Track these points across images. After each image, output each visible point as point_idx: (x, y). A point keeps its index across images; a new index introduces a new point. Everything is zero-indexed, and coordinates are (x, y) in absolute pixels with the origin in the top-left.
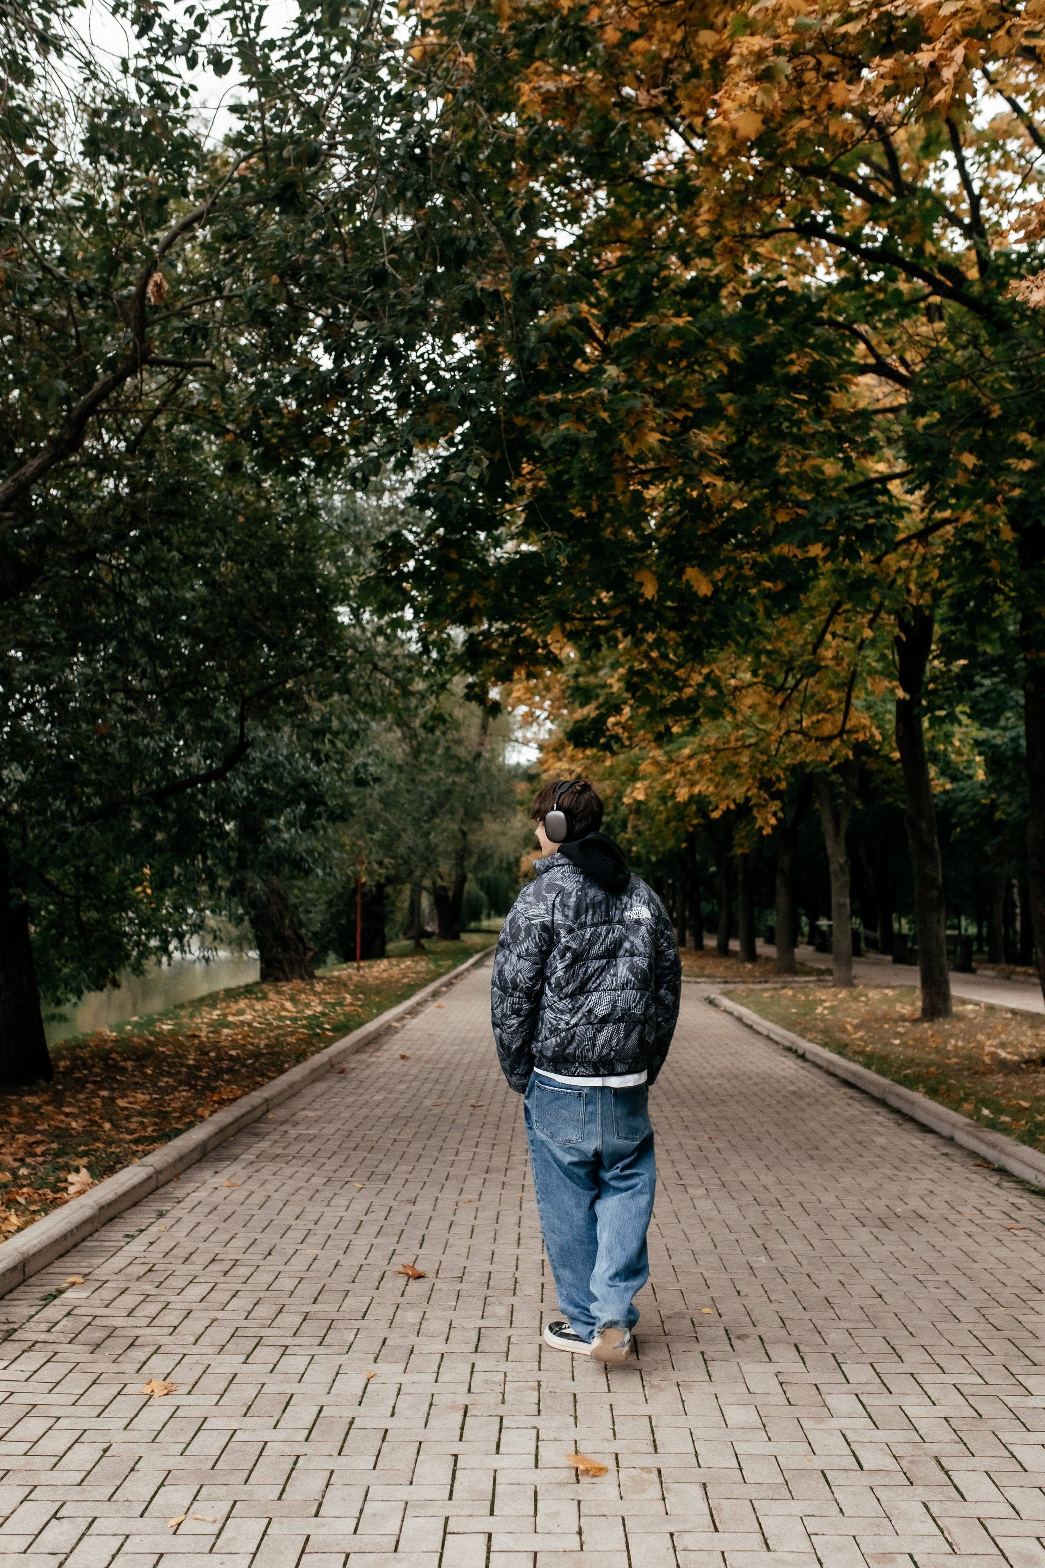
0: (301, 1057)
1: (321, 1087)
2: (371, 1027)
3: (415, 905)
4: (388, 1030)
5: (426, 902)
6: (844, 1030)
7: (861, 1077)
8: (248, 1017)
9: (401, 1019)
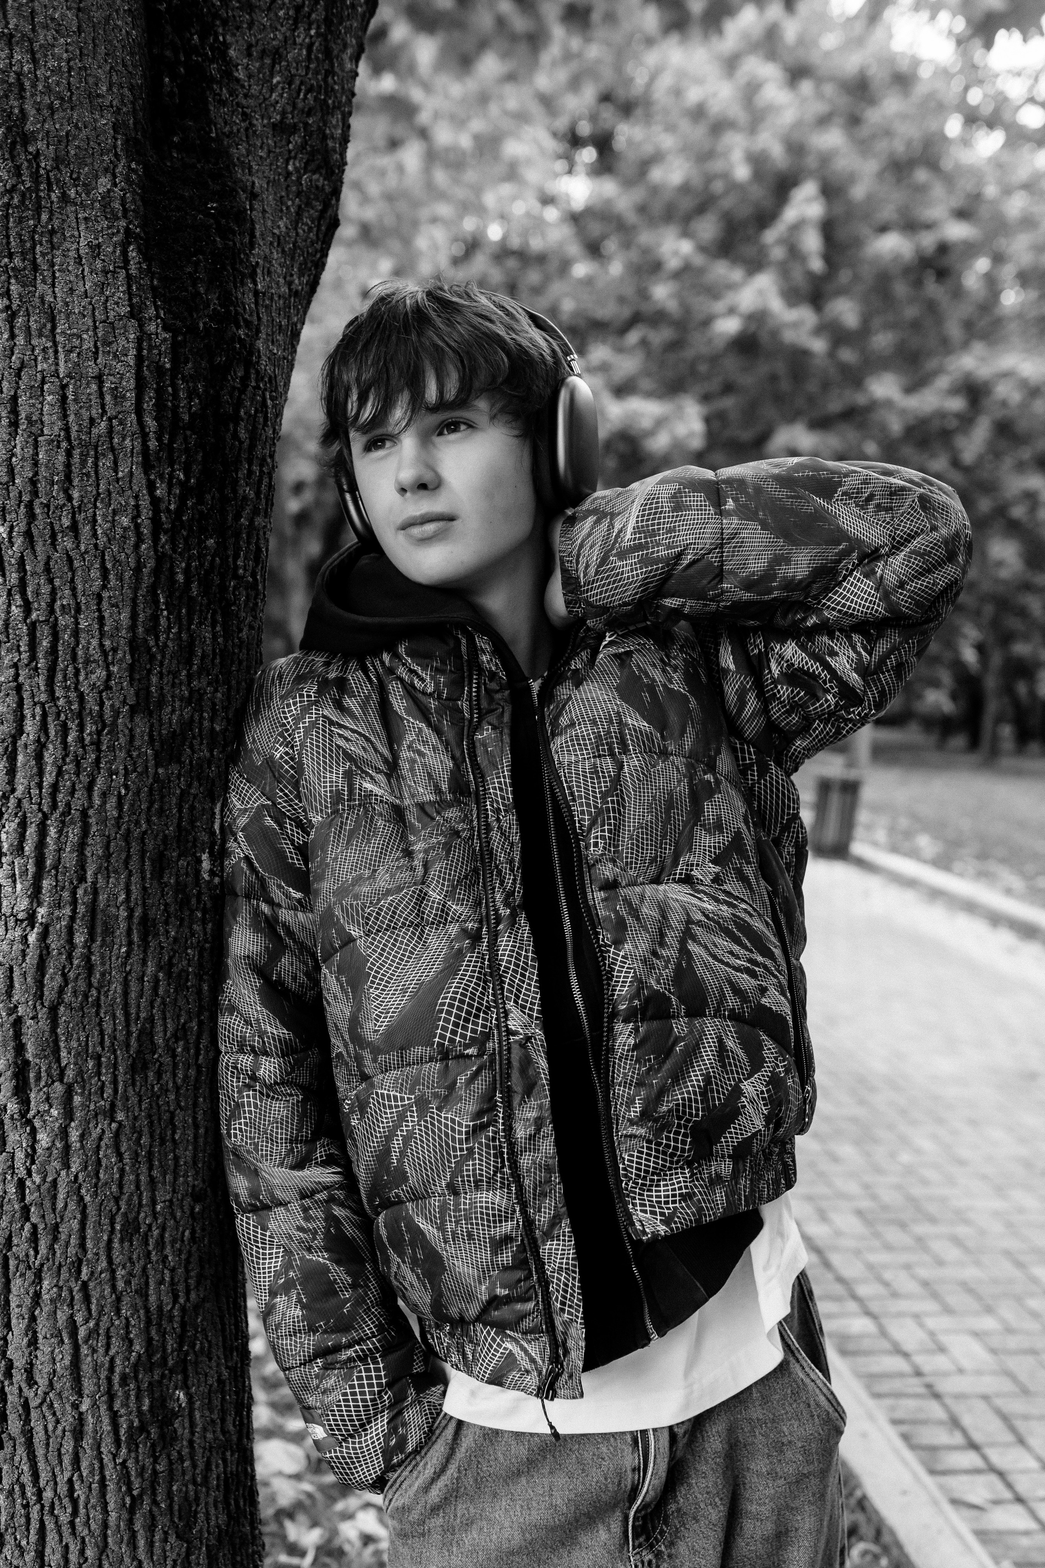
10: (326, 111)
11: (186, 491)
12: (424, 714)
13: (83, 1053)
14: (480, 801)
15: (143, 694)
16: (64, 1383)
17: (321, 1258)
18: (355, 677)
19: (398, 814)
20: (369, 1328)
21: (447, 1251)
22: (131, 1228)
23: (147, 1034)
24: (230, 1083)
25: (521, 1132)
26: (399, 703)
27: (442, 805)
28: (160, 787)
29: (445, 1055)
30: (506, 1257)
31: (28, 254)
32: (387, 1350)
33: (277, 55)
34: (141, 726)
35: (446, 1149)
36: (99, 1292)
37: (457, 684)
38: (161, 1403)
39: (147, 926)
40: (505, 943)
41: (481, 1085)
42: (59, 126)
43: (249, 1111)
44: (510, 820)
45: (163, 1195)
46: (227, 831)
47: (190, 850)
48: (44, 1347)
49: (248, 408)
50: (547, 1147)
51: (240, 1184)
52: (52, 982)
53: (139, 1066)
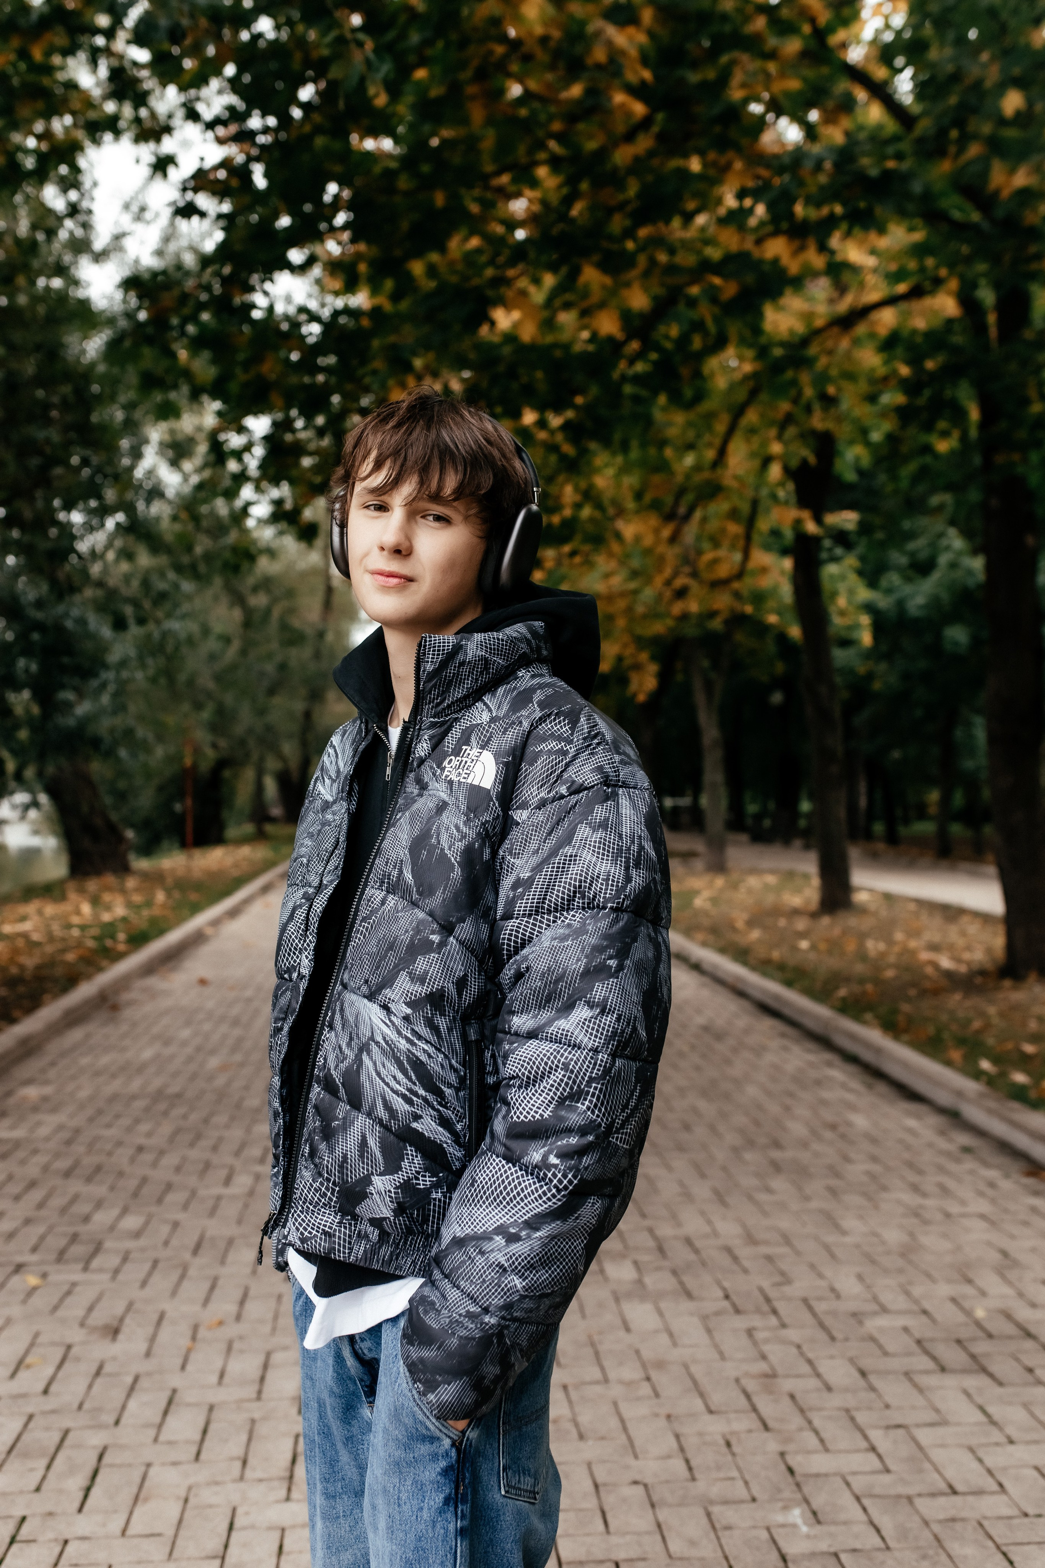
0: (71, 981)
1: (76, 1035)
2: (173, 937)
3: (259, 788)
4: (198, 939)
5: (271, 786)
6: (734, 929)
7: (787, 1003)
8: (27, 926)
9: (216, 923)
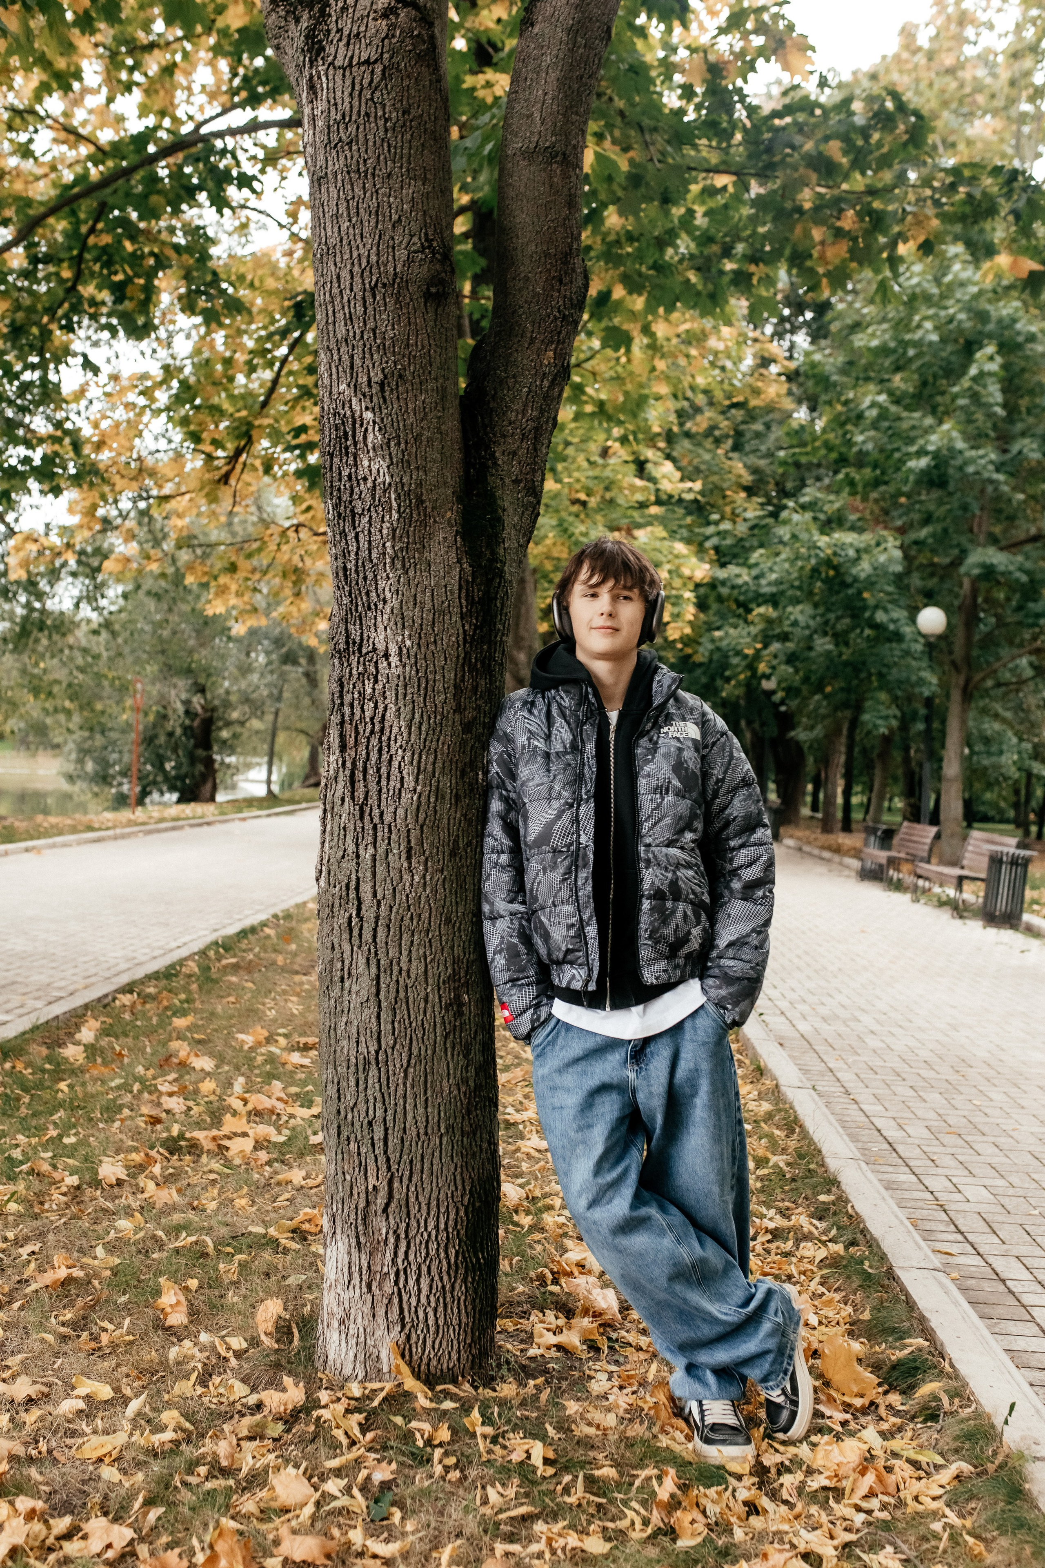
10: (534, 471)
11: (476, 627)
12: (564, 716)
13: (432, 845)
14: (582, 753)
15: (458, 705)
16: (421, 979)
17: (515, 940)
18: (539, 700)
19: (547, 755)
20: (532, 973)
21: (551, 929)
22: (448, 921)
23: (456, 842)
24: (487, 865)
25: (580, 882)
26: (555, 711)
27: (566, 753)
28: (463, 743)
29: (554, 851)
30: (572, 933)
31: (422, 543)
32: (538, 983)
33: (514, 453)
34: (457, 718)
35: (551, 887)
36: (436, 944)
37: (579, 705)
38: (458, 997)
39: (457, 797)
40: (583, 809)
41: (566, 863)
42: (433, 496)
43: (493, 878)
44: (593, 762)
45: (461, 909)
46: (489, 762)
47: (474, 769)
48: (414, 963)
49: (501, 594)
50: (589, 888)
51: (486, 908)
52: (422, 816)
53: (453, 854)
